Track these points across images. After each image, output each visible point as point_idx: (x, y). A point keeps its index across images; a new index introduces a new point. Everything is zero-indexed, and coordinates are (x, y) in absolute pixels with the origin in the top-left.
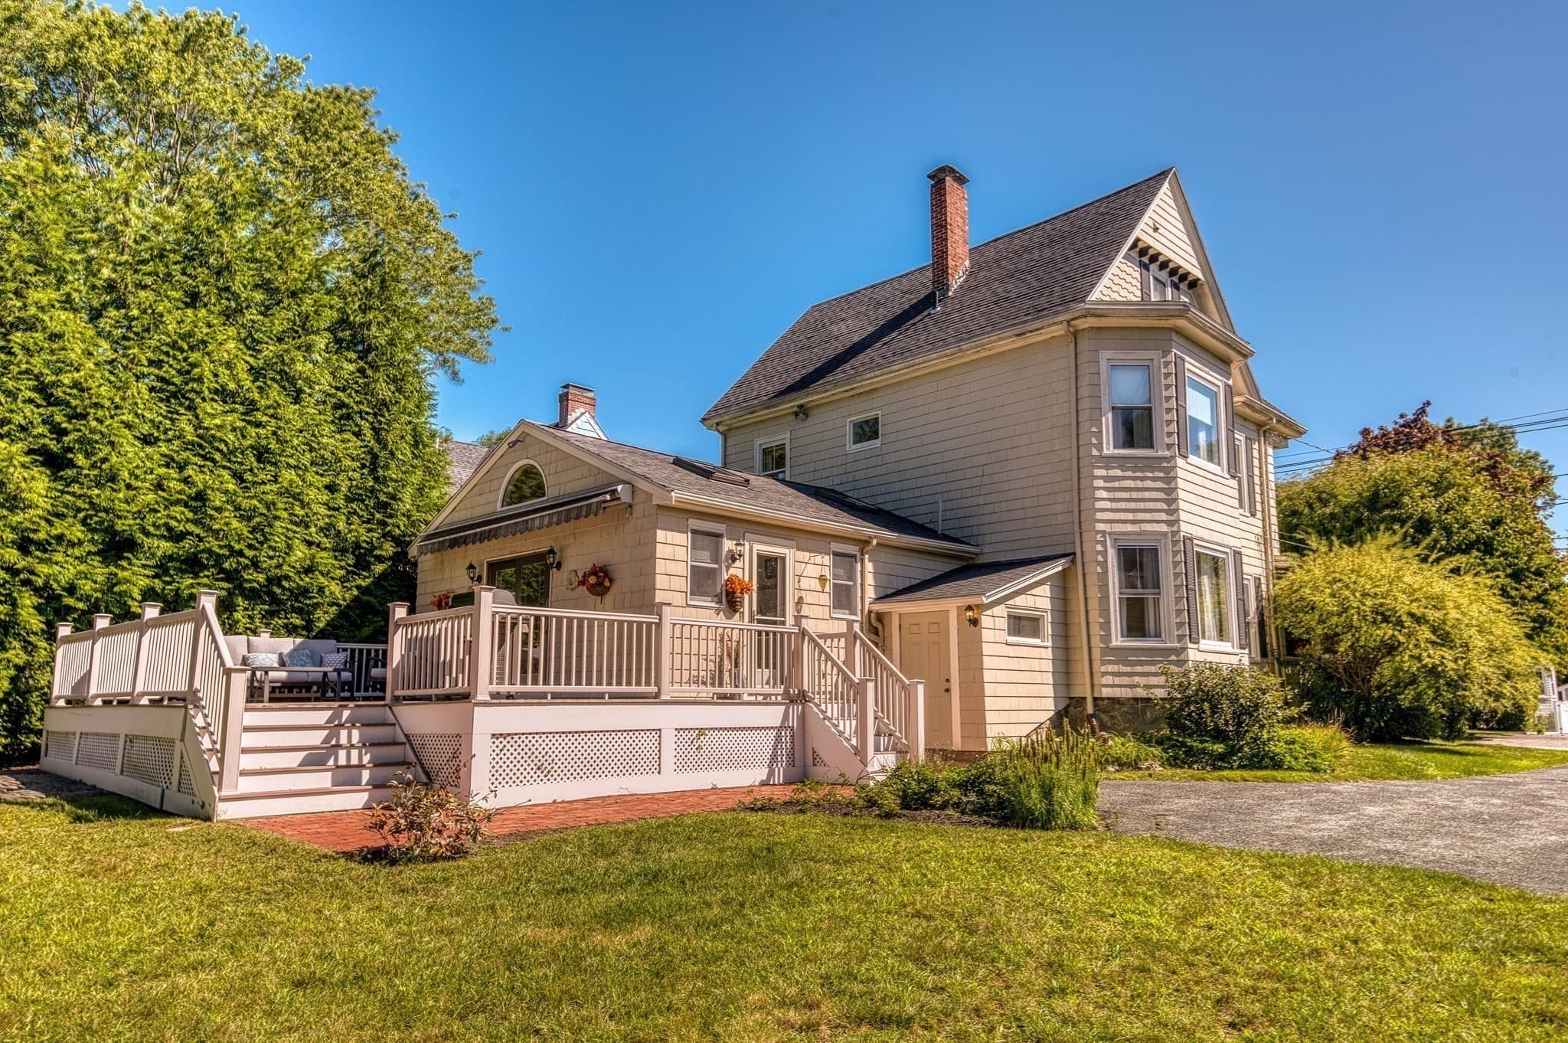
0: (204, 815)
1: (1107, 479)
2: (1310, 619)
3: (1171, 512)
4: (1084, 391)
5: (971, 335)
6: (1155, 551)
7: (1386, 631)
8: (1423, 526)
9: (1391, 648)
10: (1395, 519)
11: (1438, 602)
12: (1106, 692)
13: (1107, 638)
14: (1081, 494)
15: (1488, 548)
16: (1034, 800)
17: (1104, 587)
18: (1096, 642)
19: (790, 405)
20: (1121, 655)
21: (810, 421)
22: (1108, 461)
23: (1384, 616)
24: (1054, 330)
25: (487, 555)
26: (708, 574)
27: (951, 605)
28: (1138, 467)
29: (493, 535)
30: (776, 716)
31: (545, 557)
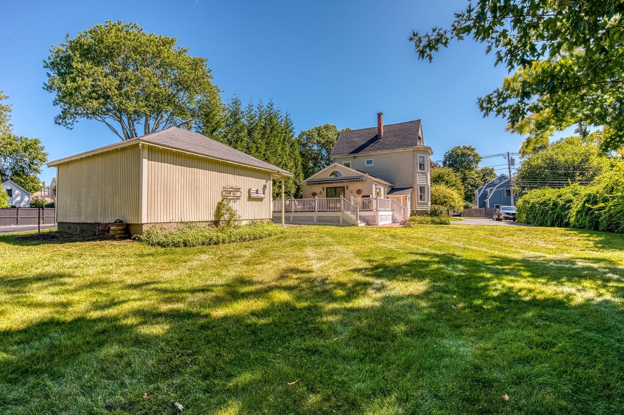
0: (358, 226)
1: (419, 175)
2: (435, 197)
3: (426, 181)
4: (415, 161)
5: (394, 148)
6: (424, 187)
7: (446, 199)
8: (447, 182)
10: (443, 180)
11: (452, 195)
12: (418, 209)
13: (418, 201)
14: (414, 177)
15: (455, 185)
16: (447, 222)
17: (418, 193)
18: (416, 201)
19: (353, 155)
20: (419, 204)
21: (356, 159)
22: (419, 173)
23: (445, 197)
24: (411, 149)
25: (326, 186)
26: (376, 191)
27: (402, 196)
28: (423, 173)
29: (331, 183)
30: (391, 213)
31: (344, 187)
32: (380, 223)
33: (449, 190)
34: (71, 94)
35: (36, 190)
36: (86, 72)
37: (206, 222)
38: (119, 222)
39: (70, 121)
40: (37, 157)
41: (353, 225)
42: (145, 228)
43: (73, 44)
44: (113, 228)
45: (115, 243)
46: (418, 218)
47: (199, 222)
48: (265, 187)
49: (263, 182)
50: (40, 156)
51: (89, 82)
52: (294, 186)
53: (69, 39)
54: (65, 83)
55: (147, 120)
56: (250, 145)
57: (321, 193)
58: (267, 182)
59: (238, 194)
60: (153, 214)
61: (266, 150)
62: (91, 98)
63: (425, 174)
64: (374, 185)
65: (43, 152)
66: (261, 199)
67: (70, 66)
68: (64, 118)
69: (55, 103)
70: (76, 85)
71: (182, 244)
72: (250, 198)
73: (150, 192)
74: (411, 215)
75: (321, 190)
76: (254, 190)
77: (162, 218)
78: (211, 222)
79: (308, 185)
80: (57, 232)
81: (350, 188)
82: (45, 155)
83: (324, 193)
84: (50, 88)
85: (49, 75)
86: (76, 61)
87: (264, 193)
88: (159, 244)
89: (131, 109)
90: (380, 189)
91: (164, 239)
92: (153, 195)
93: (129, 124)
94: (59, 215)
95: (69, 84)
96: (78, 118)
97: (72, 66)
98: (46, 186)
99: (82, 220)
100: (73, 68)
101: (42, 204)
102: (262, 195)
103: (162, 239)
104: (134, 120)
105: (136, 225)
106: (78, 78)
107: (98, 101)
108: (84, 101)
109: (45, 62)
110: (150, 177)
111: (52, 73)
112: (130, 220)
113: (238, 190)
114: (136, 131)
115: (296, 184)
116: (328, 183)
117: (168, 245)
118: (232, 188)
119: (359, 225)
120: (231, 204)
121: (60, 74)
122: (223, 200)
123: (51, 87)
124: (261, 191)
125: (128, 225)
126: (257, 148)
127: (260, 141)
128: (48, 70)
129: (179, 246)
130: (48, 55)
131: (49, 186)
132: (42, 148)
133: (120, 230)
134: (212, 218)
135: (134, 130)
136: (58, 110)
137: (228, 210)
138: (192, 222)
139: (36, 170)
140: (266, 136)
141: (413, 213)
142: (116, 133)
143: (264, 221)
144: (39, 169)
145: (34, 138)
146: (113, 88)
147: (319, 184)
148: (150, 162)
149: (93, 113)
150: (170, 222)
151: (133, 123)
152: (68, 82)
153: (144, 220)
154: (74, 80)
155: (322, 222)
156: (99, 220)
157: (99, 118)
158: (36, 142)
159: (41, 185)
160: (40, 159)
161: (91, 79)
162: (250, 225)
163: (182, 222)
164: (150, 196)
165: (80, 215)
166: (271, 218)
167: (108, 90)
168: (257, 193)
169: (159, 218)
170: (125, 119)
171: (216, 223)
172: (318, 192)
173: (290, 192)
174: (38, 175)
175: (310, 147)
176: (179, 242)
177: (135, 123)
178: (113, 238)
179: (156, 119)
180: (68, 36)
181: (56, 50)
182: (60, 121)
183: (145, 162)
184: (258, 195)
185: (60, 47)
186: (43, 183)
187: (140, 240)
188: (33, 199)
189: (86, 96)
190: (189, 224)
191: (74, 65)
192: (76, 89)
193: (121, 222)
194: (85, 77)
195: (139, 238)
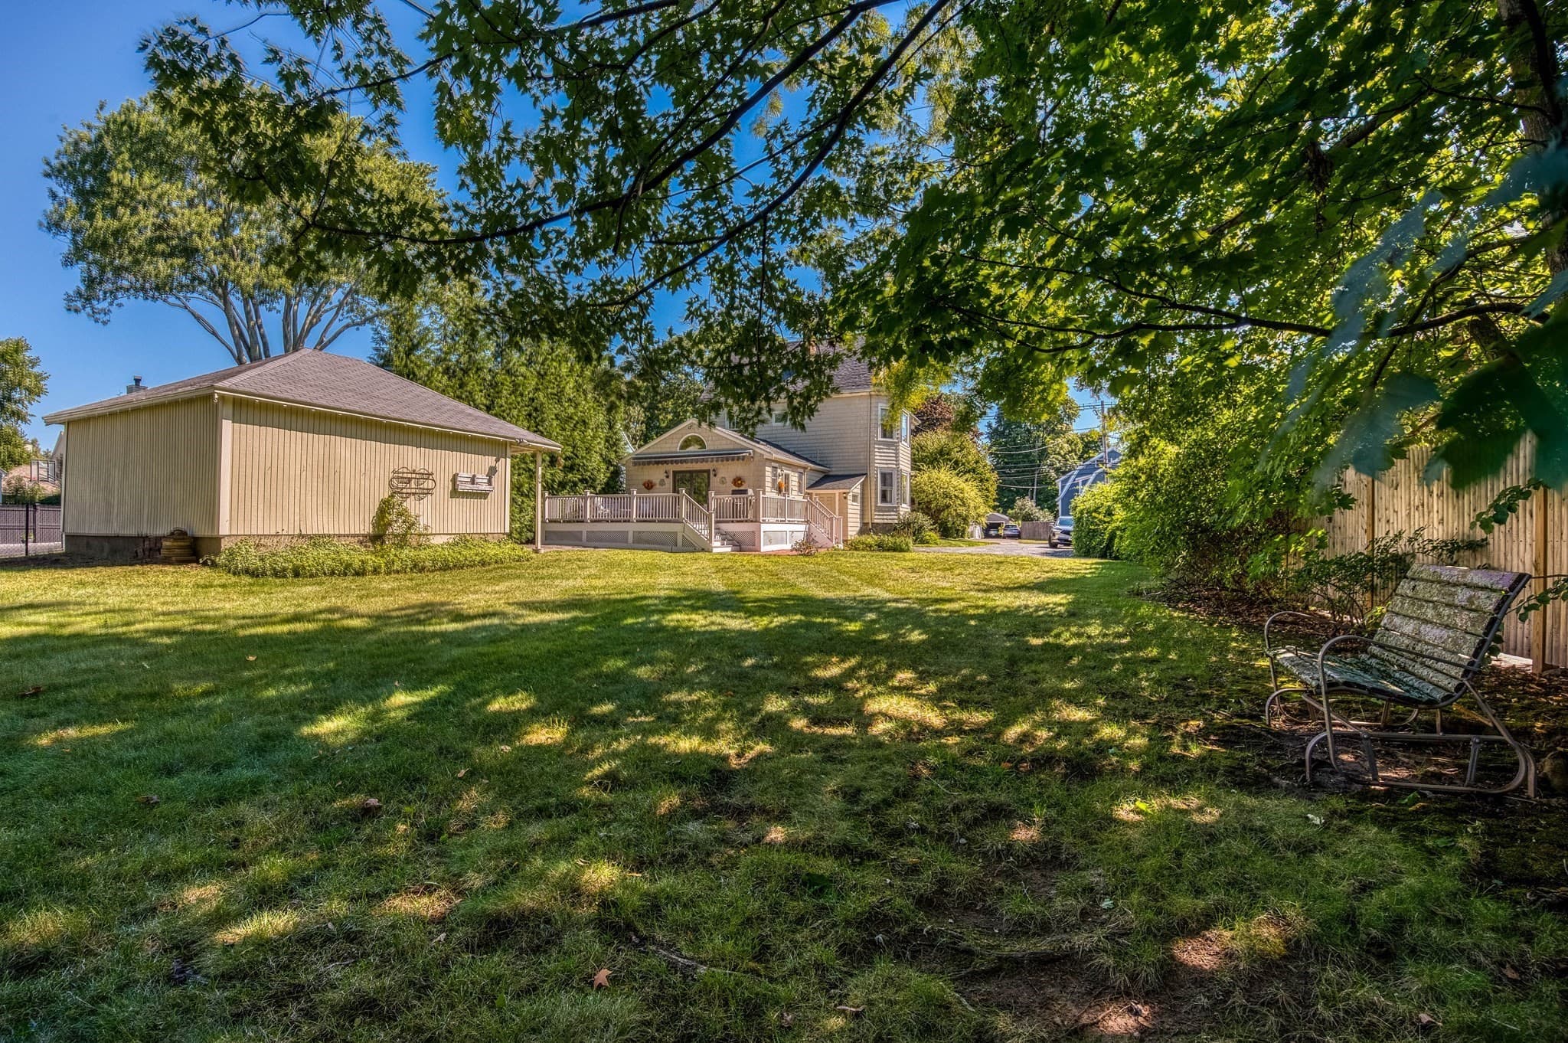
1: (879, 449)
2: (923, 495)
3: (897, 461)
4: (873, 417)
6: (891, 474)
7: (947, 501)
8: (956, 463)
9: (948, 507)
10: (946, 460)
11: (962, 491)
12: (874, 521)
13: (877, 502)
14: (869, 452)
15: (974, 470)
17: (877, 485)
18: (873, 504)
20: (879, 509)
22: (880, 443)
23: (946, 495)
24: (863, 393)
25: (672, 468)
26: (774, 481)
27: (837, 492)
28: (888, 445)
29: (681, 462)
30: (802, 527)
31: (708, 471)
32: (764, 549)
33: (955, 481)
34: (104, 246)
35: (17, 463)
36: (143, 195)
37: (353, 536)
38: (179, 535)
39: (104, 305)
40: (20, 384)
41: (703, 550)
42: (225, 544)
43: (112, 126)
44: (166, 543)
45: (170, 569)
46: (871, 539)
47: (339, 536)
48: (492, 471)
49: (490, 461)
50: (27, 382)
51: (148, 217)
52: (603, 466)
53: (106, 114)
54: (90, 217)
55: (289, 306)
56: (499, 378)
57: (662, 483)
58: (497, 461)
59: (429, 484)
60: (241, 518)
61: (537, 390)
62: (153, 254)
63: (895, 446)
64: (768, 469)
65: (36, 370)
66: (484, 495)
67: (104, 178)
68: (88, 299)
69: (68, 262)
70: (116, 224)
71: (289, 574)
72: (455, 493)
73: (235, 480)
74: (862, 532)
75: (663, 476)
76: (464, 476)
77: (260, 524)
78: (365, 536)
79: (635, 464)
80: (65, 554)
81: (721, 474)
82: (39, 378)
83: (669, 482)
84: (55, 226)
85: (54, 196)
86: (119, 166)
87: (490, 483)
88: (247, 572)
89: (249, 281)
90: (787, 477)
91: (259, 564)
92: (242, 485)
93: (248, 313)
94: (69, 519)
95: (99, 222)
96: (122, 299)
97: (109, 180)
98: (43, 449)
99: (114, 530)
100: (112, 185)
101: (33, 498)
102: (485, 487)
103: (254, 562)
104: (262, 302)
105: (211, 538)
106: (121, 210)
107: (169, 261)
108: (136, 262)
109: (48, 164)
110: (236, 452)
111: (60, 193)
112: (200, 530)
113: (427, 476)
114: (265, 329)
115: (609, 463)
116: (677, 462)
117: (264, 574)
118: (414, 472)
119: (715, 550)
120: (411, 504)
121: (82, 194)
122: (392, 496)
123: (57, 225)
124: (482, 478)
125: (196, 540)
126: (516, 385)
127: (523, 369)
128: (52, 183)
129: (284, 576)
130: (52, 148)
131: (52, 450)
132: (34, 363)
133: (181, 547)
134: (368, 529)
135: (260, 327)
136: (74, 278)
137: (400, 514)
138: (324, 536)
139: (18, 416)
140: (540, 359)
141: (864, 530)
142: (214, 333)
143: (489, 538)
144: (24, 411)
145: (15, 338)
146: (206, 233)
147: (657, 463)
148: (237, 425)
149: (157, 288)
150: (277, 535)
151: (257, 311)
152: (99, 215)
153: (224, 529)
154: (112, 211)
155: (643, 542)
156: (147, 530)
157: (172, 299)
158: (19, 347)
159: (29, 448)
160: (27, 389)
161: (153, 211)
162: (456, 544)
163: (301, 536)
164: (235, 485)
165: (109, 521)
166: (507, 530)
167: (195, 236)
168: (473, 482)
169: (254, 526)
170: (236, 301)
171: (377, 538)
172: (657, 481)
173: (594, 480)
174: (22, 427)
175: (687, 375)
176: (284, 569)
177: (262, 309)
178: (166, 561)
179: (313, 303)
180: (101, 108)
181: (75, 136)
182: (79, 305)
183: (227, 426)
184: (475, 487)
185: (84, 132)
186: (34, 443)
187: (214, 565)
188: (9, 483)
189: (140, 250)
190: (316, 540)
191: (115, 176)
192: (116, 234)
193: (183, 533)
194: (140, 207)
195: (213, 562)
